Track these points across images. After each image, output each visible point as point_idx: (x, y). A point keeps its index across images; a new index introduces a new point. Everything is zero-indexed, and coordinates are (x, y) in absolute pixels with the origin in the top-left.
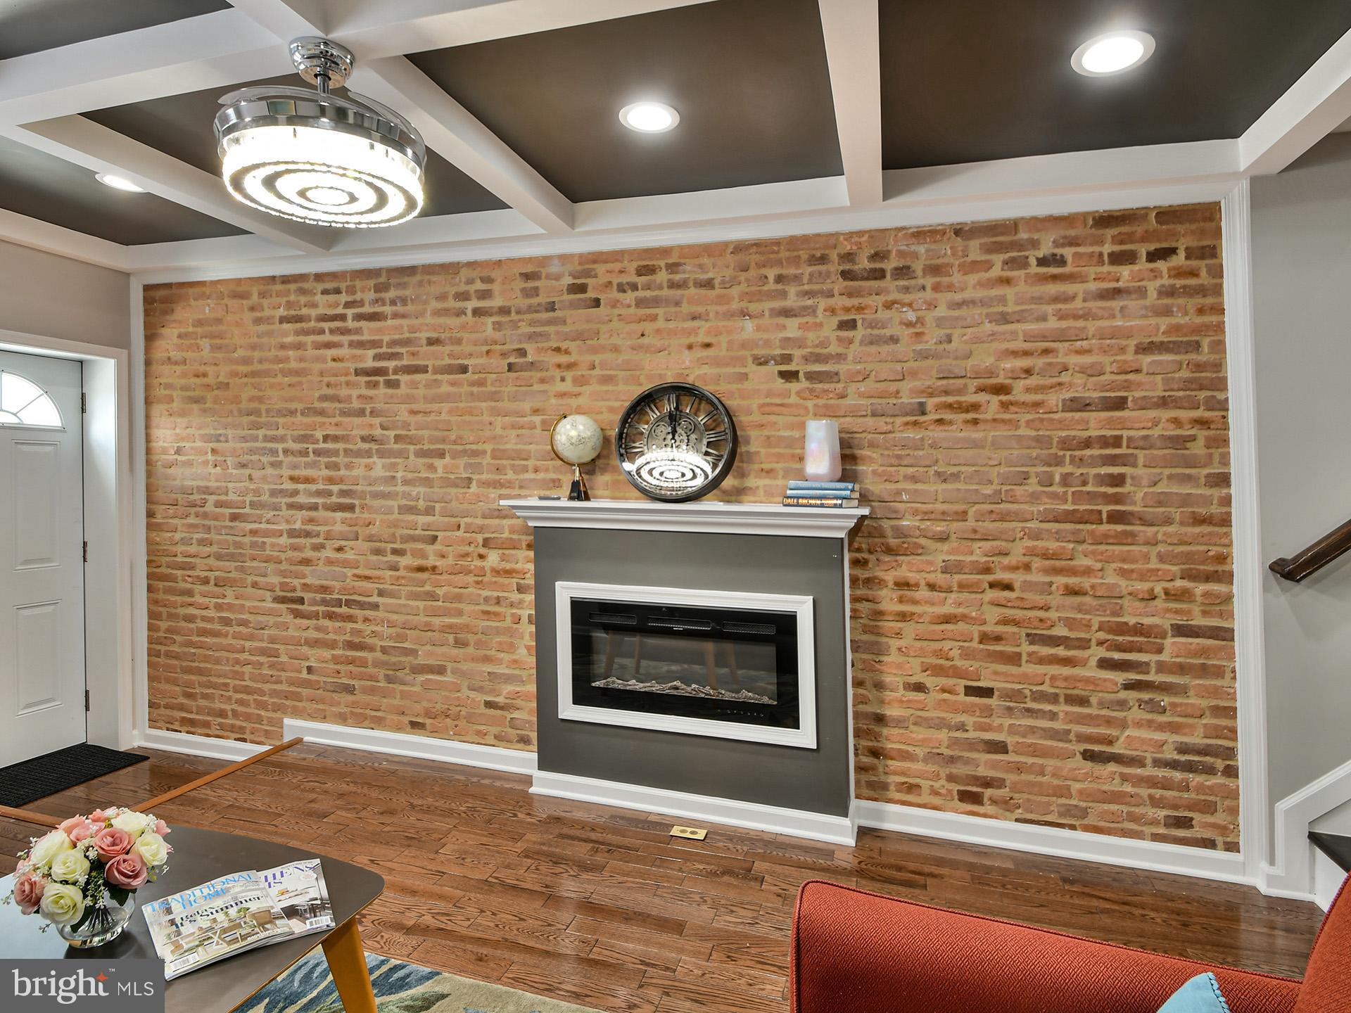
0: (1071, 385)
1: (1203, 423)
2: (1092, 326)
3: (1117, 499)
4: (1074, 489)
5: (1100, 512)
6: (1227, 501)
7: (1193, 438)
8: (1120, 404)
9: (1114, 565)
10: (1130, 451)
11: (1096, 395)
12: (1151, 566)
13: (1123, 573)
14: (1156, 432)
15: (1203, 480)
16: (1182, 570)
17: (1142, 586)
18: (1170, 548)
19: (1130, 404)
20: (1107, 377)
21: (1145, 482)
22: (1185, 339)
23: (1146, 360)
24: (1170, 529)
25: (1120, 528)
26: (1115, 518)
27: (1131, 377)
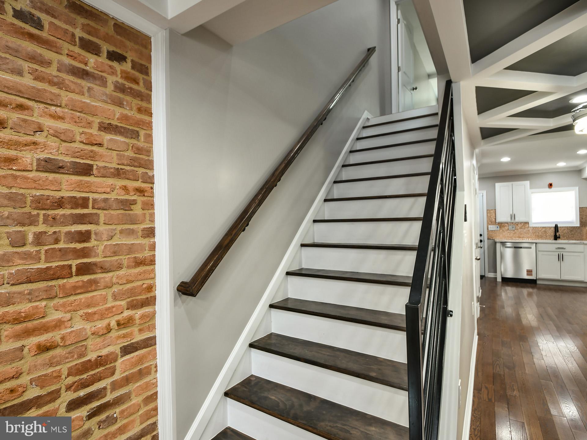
0: (45, 146)
1: (140, 191)
2: (65, 97)
3: (84, 253)
4: (46, 248)
5: (70, 266)
6: (153, 247)
7: (134, 202)
8: (86, 170)
9: (81, 312)
10: (95, 211)
11: (68, 159)
12: (109, 305)
13: (88, 317)
14: (113, 196)
15: (140, 234)
16: (128, 303)
17: (101, 324)
18: (121, 287)
19: (95, 172)
20: (77, 145)
21: (105, 237)
22: (131, 128)
23: (107, 137)
24: (121, 272)
25: (86, 278)
26: (83, 270)
27: (95, 148)
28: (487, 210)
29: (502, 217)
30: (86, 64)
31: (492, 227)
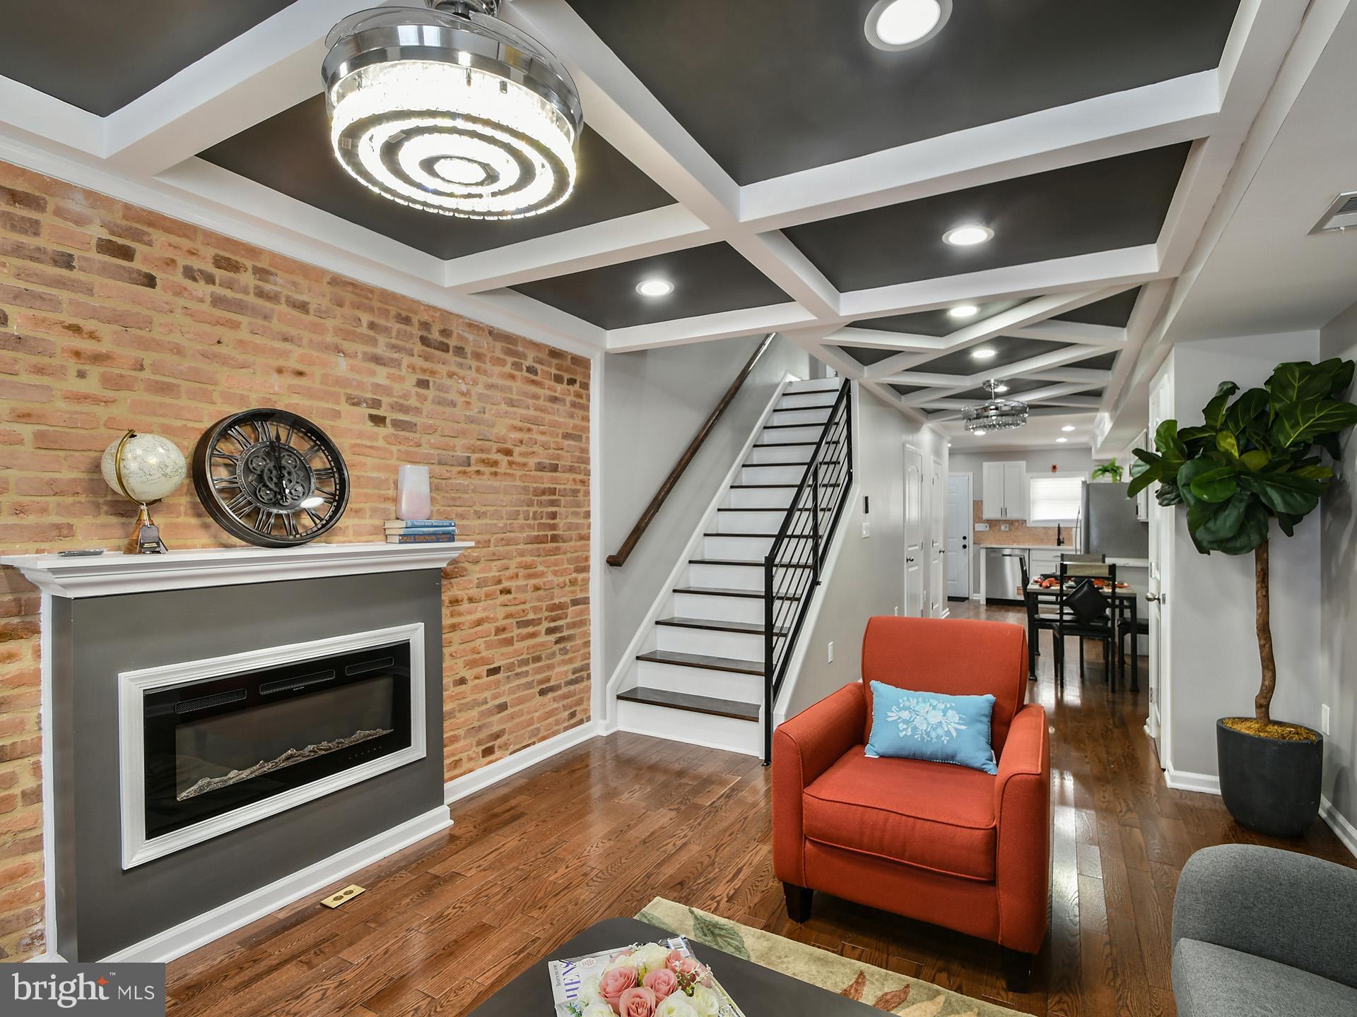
0: (538, 454)
1: (583, 482)
2: (548, 417)
3: (554, 527)
4: (538, 522)
5: (547, 535)
6: (589, 527)
7: (578, 491)
8: (554, 468)
9: (551, 569)
10: (560, 497)
11: (548, 461)
12: (565, 567)
13: (555, 573)
14: (568, 486)
15: (582, 515)
16: (575, 567)
17: (561, 579)
18: (571, 555)
19: (559, 469)
20: (552, 451)
21: (564, 517)
22: (577, 433)
23: (567, 442)
24: (572, 544)
25: (555, 545)
26: (554, 539)
27: (559, 452)
28: (974, 501)
29: (990, 512)
30: (556, 392)
31: (981, 527)
